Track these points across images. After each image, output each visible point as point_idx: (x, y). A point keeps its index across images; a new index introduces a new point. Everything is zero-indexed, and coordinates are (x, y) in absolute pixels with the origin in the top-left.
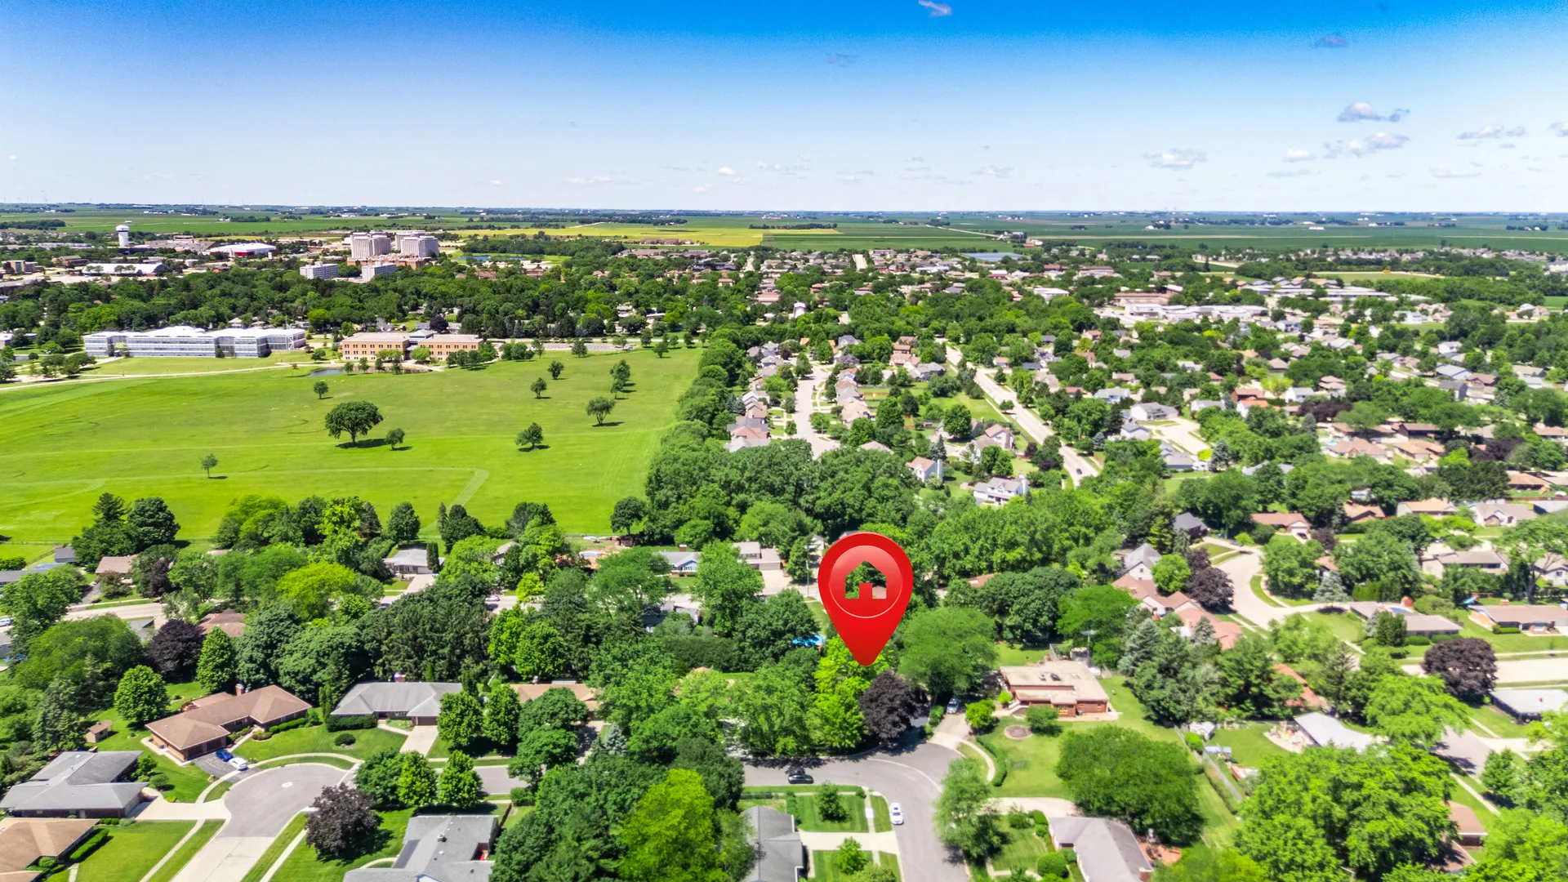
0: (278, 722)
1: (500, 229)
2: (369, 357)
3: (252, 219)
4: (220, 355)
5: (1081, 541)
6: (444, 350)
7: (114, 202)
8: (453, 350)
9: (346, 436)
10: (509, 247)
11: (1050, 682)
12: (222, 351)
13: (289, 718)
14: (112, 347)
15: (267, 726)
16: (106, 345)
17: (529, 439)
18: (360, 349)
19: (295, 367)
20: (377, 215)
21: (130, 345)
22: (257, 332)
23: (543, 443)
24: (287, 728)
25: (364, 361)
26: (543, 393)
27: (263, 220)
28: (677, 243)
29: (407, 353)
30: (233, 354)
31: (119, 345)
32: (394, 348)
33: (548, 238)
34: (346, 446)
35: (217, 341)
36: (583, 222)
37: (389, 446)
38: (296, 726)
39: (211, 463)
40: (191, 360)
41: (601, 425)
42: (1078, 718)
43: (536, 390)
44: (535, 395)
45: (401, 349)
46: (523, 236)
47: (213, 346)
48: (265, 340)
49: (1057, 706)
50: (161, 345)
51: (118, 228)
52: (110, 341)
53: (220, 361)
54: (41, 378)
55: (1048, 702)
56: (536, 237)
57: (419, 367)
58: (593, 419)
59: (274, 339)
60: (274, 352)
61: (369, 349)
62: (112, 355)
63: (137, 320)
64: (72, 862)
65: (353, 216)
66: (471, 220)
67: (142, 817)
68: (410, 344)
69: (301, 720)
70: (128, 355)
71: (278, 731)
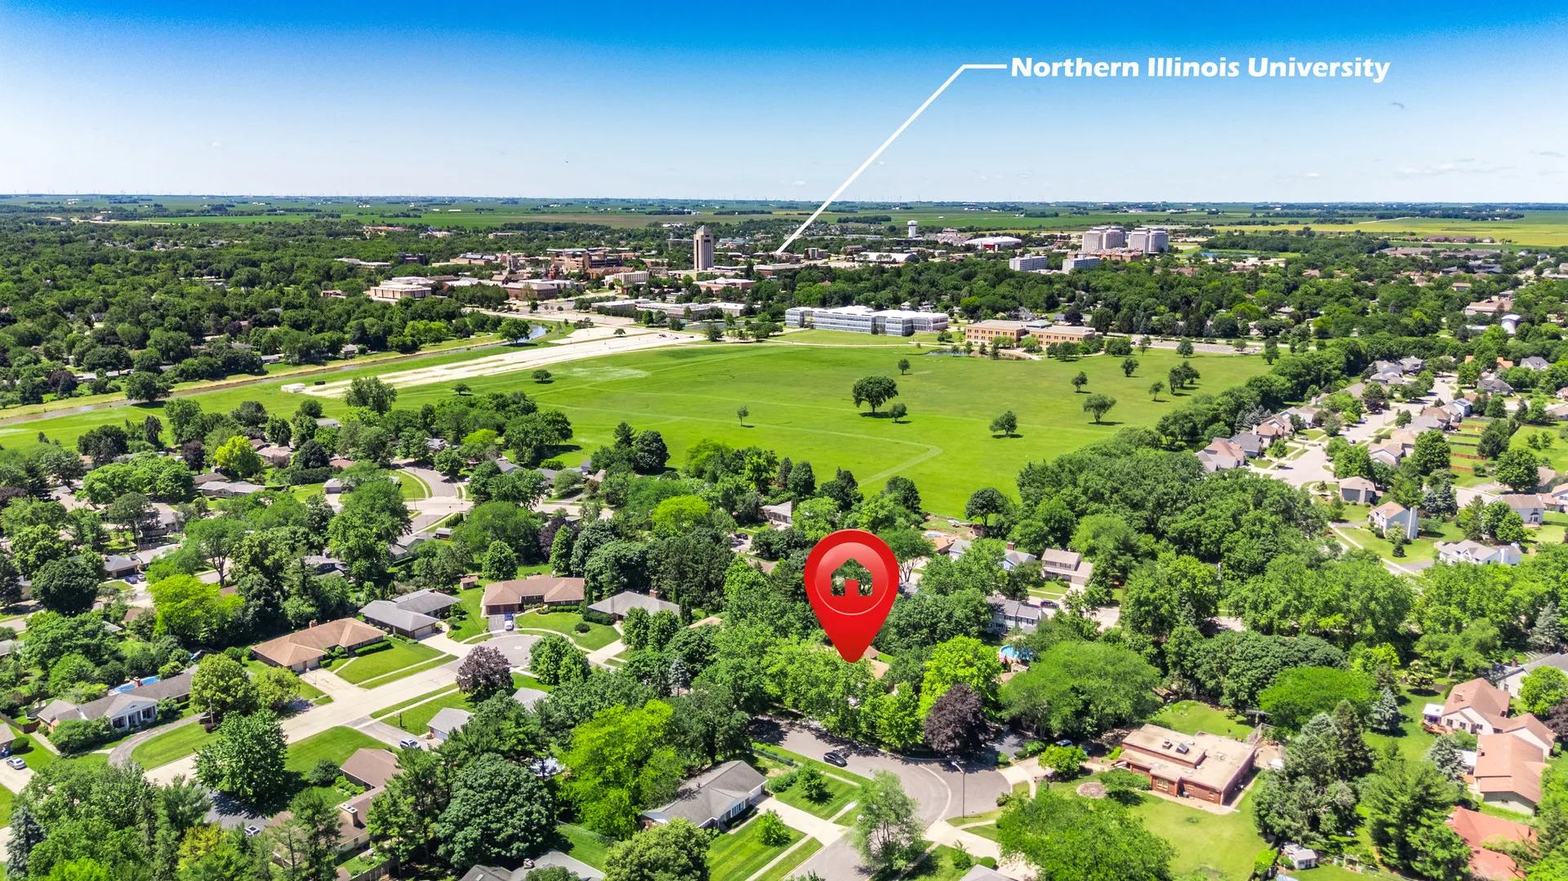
0: (559, 604)
1: (1273, 224)
2: (987, 342)
3: (1043, 215)
4: (875, 332)
5: (1452, 627)
6: (1045, 340)
7: (951, 200)
8: (1052, 341)
9: (866, 407)
10: (1251, 243)
11: (1172, 752)
12: (877, 329)
13: (568, 603)
14: (803, 321)
15: (551, 604)
16: (798, 318)
17: (1002, 427)
18: (980, 335)
19: (919, 346)
20: (1164, 210)
21: (814, 319)
22: (906, 314)
23: (1016, 432)
24: (563, 611)
25: (983, 346)
26: (1083, 388)
27: (1051, 216)
28: (1473, 241)
29: (1019, 340)
30: (883, 331)
31: (808, 319)
32: (1008, 335)
33: (1311, 235)
34: (864, 415)
35: (874, 320)
36: (1381, 217)
37: (893, 419)
38: (570, 611)
39: (744, 414)
40: (853, 335)
41: (1098, 423)
42: (1179, 800)
43: (1077, 384)
44: (1075, 388)
45: (1014, 337)
46: (1285, 232)
47: (870, 323)
48: (911, 321)
49: (1155, 777)
50: (834, 320)
51: (909, 223)
52: (802, 314)
53: (875, 337)
54: (737, 340)
55: (1147, 770)
56: (1299, 233)
57: (1028, 355)
58: (1091, 415)
59: (919, 320)
60: (917, 332)
61: (987, 335)
62: (802, 326)
63: (836, 298)
64: (355, 655)
65: (1140, 212)
66: (1254, 216)
67: (422, 642)
68: (1026, 332)
69: (575, 607)
70: (812, 327)
71: (555, 611)
